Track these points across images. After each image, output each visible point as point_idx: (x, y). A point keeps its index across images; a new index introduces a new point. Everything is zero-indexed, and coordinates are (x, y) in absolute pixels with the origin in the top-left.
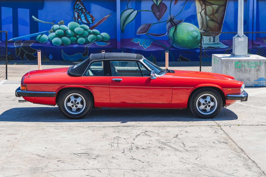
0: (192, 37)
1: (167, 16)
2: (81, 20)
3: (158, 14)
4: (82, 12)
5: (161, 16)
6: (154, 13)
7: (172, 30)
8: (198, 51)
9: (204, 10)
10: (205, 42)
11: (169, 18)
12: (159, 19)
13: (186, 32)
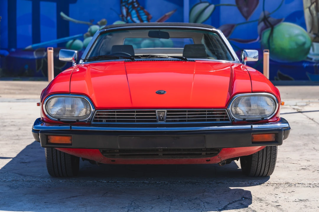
0: (297, 44)
1: (258, 13)
2: (131, 18)
3: (245, 9)
4: (134, 8)
5: (249, 13)
6: (240, 9)
7: (267, 34)
8: (305, 65)
9: (315, 4)
10: (316, 52)
11: (262, 15)
12: (246, 18)
13: (287, 36)
